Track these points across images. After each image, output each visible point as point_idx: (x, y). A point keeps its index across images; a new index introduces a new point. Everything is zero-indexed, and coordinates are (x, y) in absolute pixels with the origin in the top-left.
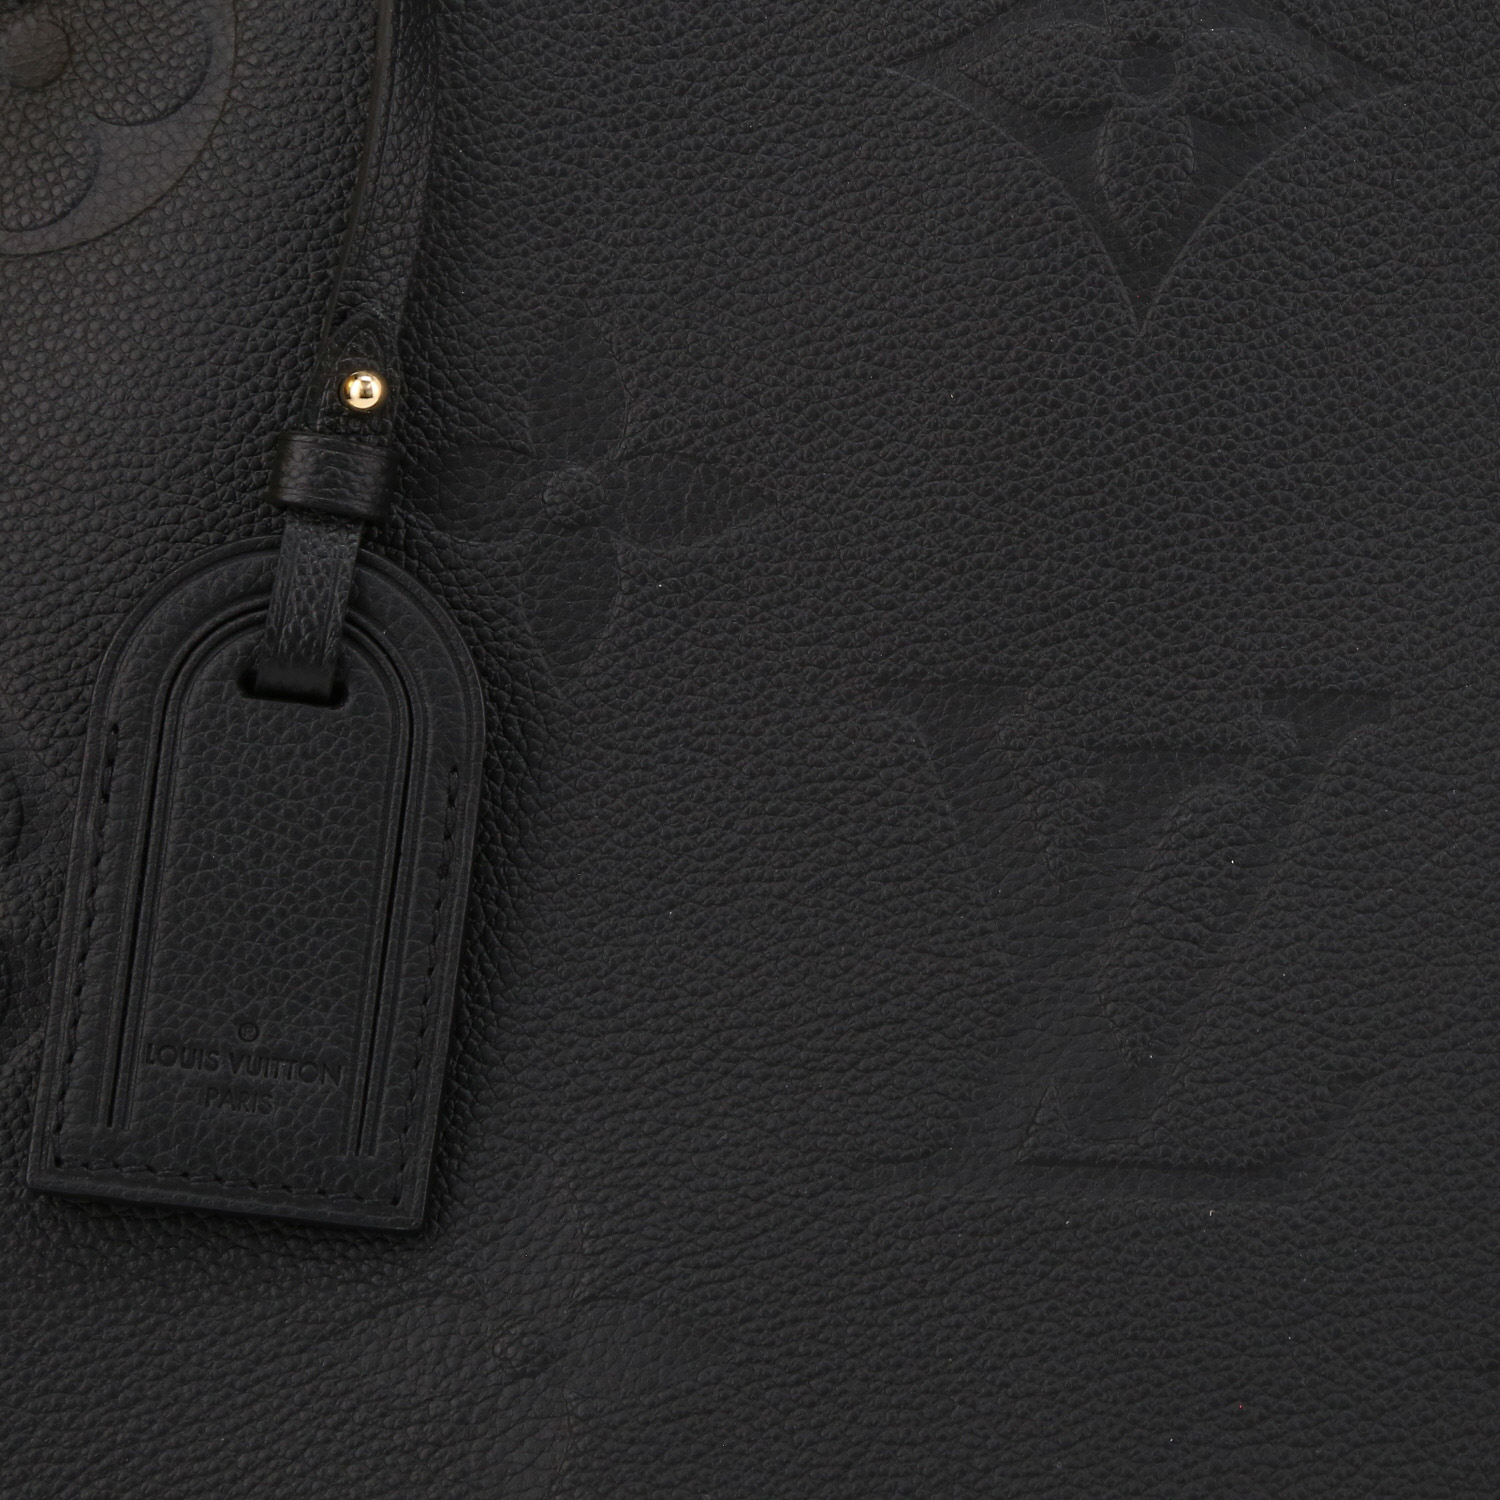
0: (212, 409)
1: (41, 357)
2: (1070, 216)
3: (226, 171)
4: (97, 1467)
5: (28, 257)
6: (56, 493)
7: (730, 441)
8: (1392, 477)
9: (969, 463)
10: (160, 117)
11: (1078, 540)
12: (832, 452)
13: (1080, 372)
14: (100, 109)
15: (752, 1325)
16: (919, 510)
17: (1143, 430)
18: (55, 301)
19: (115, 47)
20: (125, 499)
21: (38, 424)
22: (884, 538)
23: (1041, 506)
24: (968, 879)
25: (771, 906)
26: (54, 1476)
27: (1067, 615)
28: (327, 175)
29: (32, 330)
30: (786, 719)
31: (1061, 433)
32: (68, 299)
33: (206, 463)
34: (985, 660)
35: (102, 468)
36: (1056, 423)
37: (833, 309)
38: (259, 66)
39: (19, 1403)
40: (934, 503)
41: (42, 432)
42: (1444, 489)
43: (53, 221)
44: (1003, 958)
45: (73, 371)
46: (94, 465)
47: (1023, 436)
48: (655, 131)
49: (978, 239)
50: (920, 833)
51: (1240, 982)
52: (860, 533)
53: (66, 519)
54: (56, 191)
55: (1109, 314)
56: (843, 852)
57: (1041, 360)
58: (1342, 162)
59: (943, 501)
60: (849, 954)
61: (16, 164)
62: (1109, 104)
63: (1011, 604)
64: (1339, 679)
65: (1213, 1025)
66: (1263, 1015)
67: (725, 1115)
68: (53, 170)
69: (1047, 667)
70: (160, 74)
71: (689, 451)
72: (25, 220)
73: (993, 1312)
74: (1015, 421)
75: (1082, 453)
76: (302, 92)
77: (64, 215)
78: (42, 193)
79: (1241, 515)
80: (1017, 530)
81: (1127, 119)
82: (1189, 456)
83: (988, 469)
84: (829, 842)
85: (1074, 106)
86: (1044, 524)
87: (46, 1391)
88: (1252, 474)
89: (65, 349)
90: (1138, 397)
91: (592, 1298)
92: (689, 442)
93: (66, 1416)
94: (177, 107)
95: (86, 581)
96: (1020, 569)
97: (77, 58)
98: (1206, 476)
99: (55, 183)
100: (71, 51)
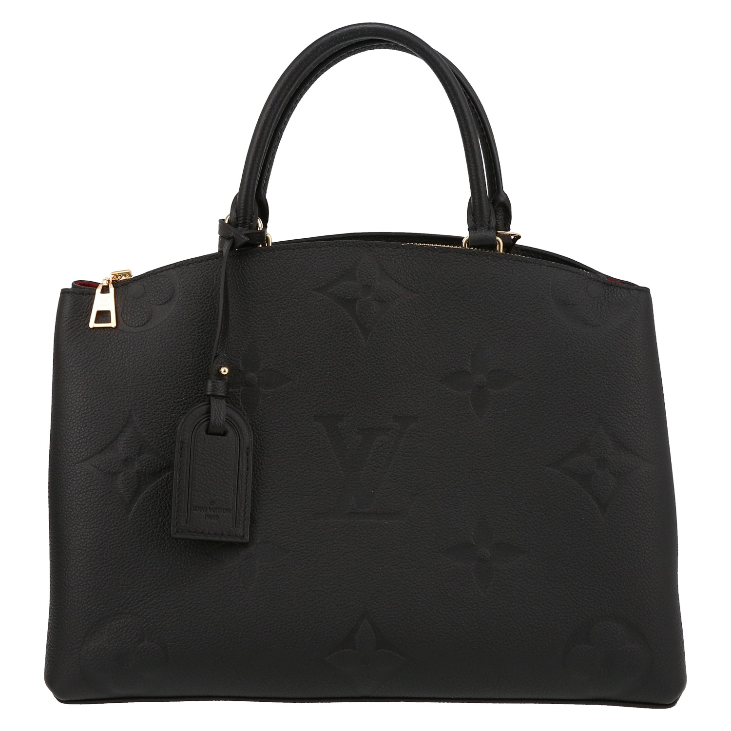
0: (177, 363)
1: (141, 353)
2: (351, 321)
3: (178, 314)
4: (161, 578)
5: (138, 332)
6: (145, 380)
7: (282, 368)
8: (417, 373)
9: (331, 372)
10: (164, 304)
11: (354, 387)
12: (303, 370)
13: (354, 353)
14: (151, 302)
15: (294, 548)
16: (321, 381)
17: (367, 364)
18: (143, 341)
19: (154, 289)
20: (159, 381)
21: (141, 366)
22: (314, 387)
23: (346, 380)
24: (334, 456)
25: (294, 463)
26: (152, 580)
27: (352, 402)
28: (199, 315)
29: (139, 347)
30: (295, 424)
31: (350, 365)
32: (147, 340)
33: (175, 374)
34: (336, 412)
35: (154, 375)
36: (349, 363)
37: (303, 340)
38: (184, 293)
39: (145, 566)
40: (324, 380)
41: (142, 368)
42: (427, 376)
43: (143, 325)
44: (342, 472)
45: (148, 355)
46: (153, 374)
47: (342, 366)
48: (265, 305)
49: (332, 326)
50: (323, 447)
51: (390, 476)
52: (309, 386)
53: (147, 386)
54: (143, 319)
55: (359, 341)
56: (308, 451)
57: (346, 351)
58: (405, 310)
59: (326, 379)
60: (310, 472)
61: (135, 313)
62: (358, 299)
63: (341, 400)
64: (408, 414)
65: (385, 485)
66: (395, 482)
67: (286, 505)
68: (142, 314)
69: (348, 413)
70: (164, 295)
71: (274, 370)
72: (137, 325)
73: (343, 544)
74: (341, 363)
75: (354, 369)
76: (193, 298)
77: (145, 324)
78: (140, 319)
79: (387, 382)
80: (341, 385)
81: (362, 301)
82: (376, 370)
83: (335, 373)
84: (305, 449)
85: (351, 299)
86: (347, 384)
87: (150, 563)
88: (389, 373)
89: (146, 351)
90: (365, 358)
91: (261, 542)
92: (274, 368)
93: (154, 568)
94: (168, 301)
95: (152, 398)
96: (342, 393)
97: (146, 292)
98: (380, 374)
99: (143, 317)
100: (145, 290)
